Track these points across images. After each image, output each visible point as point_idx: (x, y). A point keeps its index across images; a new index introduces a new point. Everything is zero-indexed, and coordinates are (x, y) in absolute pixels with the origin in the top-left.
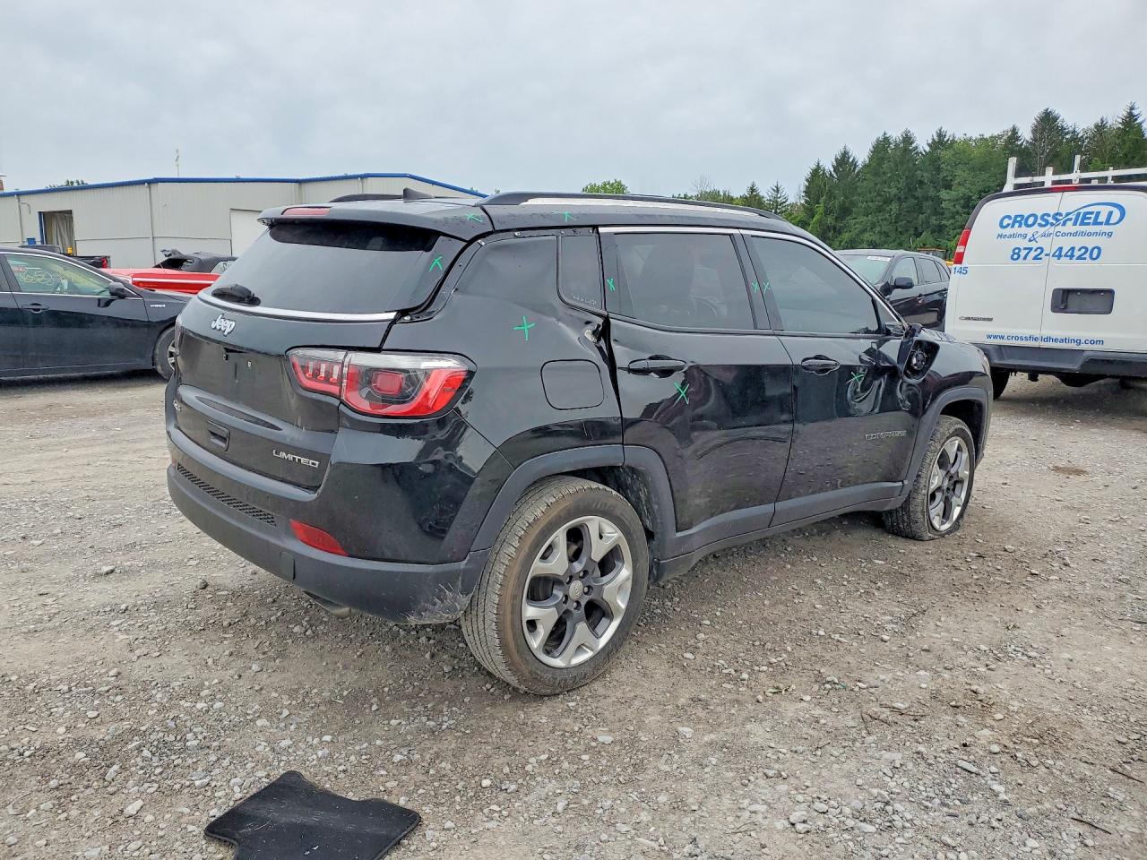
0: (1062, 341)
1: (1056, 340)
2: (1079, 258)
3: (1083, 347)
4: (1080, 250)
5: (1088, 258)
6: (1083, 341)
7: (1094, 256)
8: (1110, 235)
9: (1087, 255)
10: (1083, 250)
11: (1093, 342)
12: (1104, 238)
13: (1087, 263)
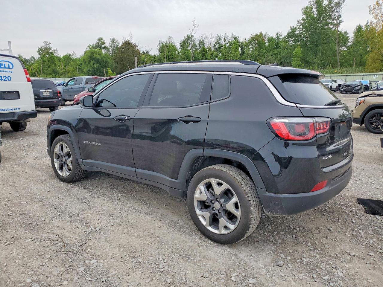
0: (7, 110)
1: (4, 110)
2: (4, 80)
3: (14, 111)
4: (4, 77)
5: (7, 80)
6: (14, 109)
7: (9, 79)
8: (12, 72)
9: (7, 79)
10: (5, 78)
11: (17, 109)
12: (10, 73)
13: (7, 82)
